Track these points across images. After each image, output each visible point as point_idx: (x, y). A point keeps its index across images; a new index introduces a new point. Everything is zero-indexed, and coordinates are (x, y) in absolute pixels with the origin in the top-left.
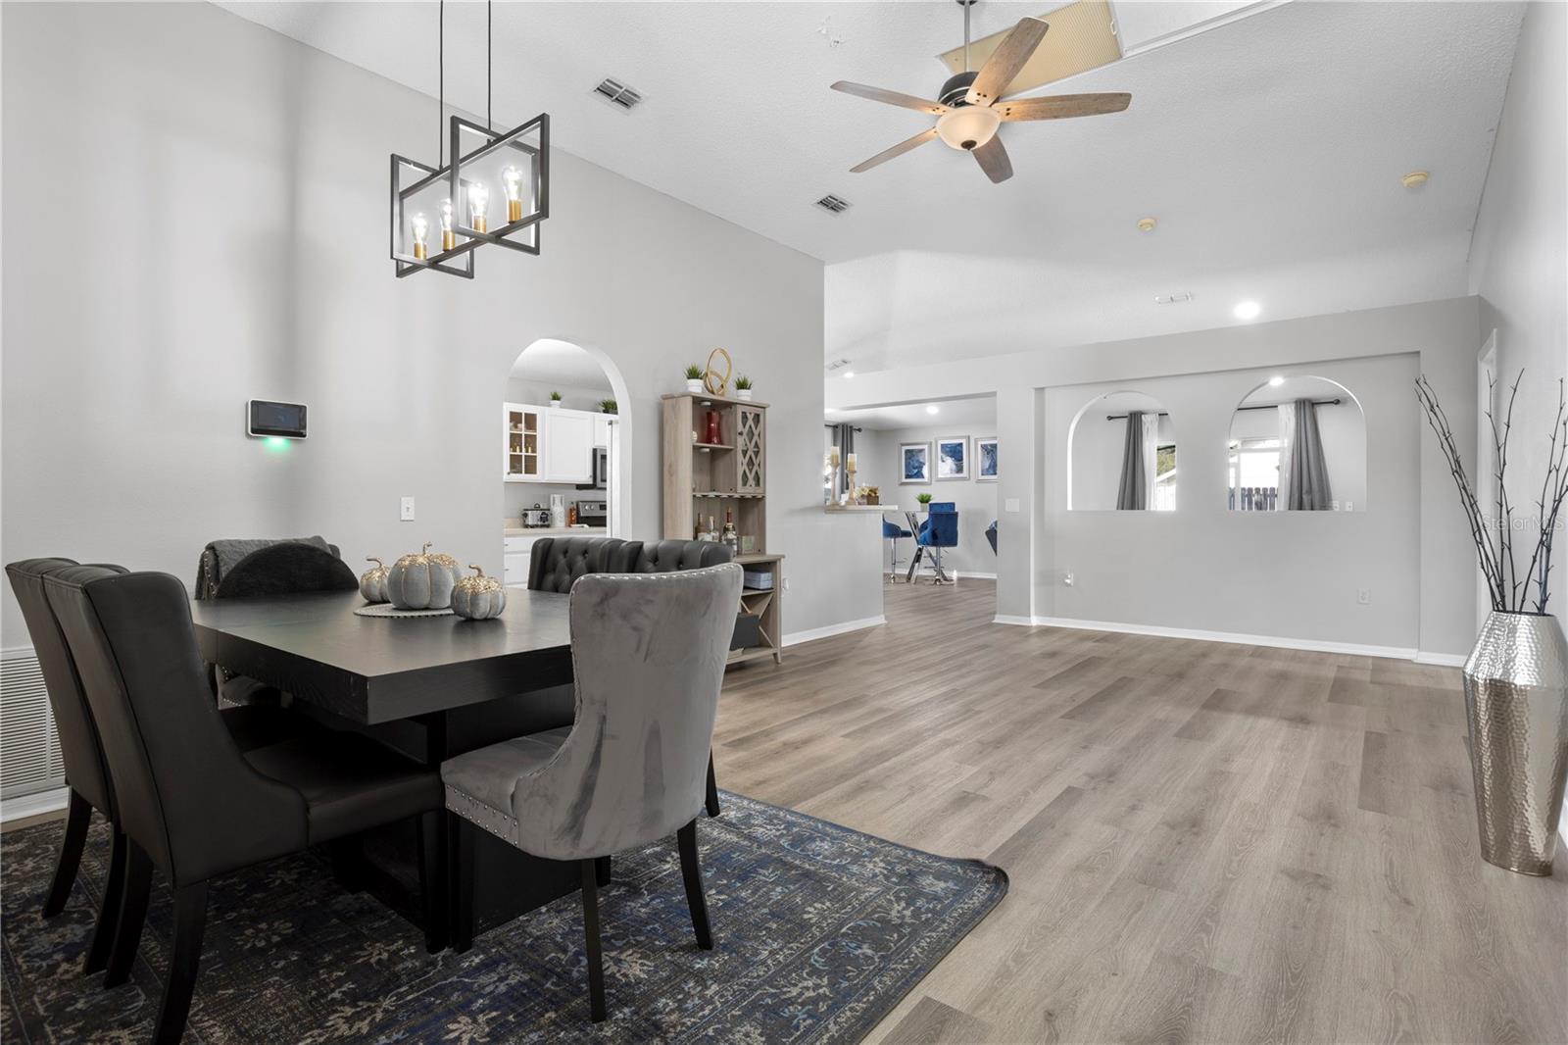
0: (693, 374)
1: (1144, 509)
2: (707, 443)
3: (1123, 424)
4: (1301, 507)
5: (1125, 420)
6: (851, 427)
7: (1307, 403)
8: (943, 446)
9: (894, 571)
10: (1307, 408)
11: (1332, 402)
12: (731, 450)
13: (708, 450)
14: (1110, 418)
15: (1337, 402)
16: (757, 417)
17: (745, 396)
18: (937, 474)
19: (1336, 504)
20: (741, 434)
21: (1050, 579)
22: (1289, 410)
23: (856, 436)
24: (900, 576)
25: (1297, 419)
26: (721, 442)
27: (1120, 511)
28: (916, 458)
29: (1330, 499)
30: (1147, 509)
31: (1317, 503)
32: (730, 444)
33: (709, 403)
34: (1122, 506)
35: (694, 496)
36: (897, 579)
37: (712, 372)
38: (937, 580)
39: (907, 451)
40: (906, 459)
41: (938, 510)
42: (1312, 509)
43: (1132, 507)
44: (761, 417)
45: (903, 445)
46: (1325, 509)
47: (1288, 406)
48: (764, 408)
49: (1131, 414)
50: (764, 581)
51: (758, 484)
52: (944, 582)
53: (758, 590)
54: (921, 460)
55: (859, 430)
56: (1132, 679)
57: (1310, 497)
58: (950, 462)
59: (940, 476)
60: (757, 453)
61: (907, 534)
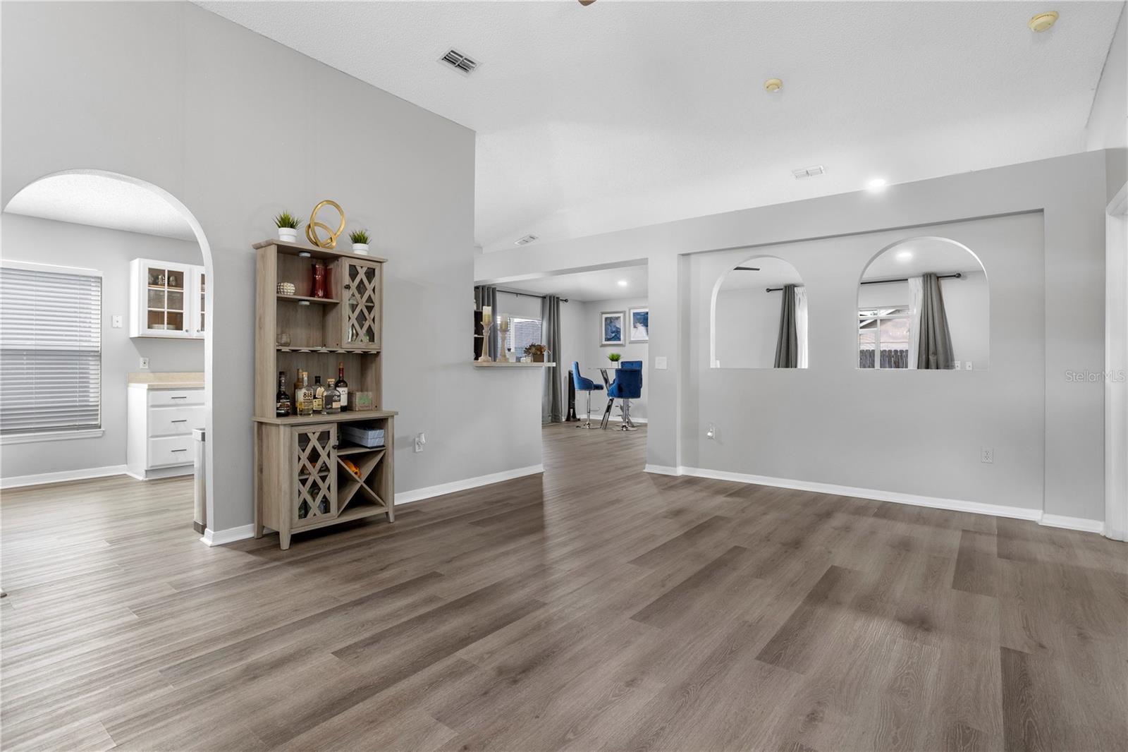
0: (286, 223)
1: (796, 367)
2: (310, 296)
3: (780, 294)
4: (927, 367)
5: (781, 293)
6: (558, 298)
7: (933, 278)
8: (635, 314)
9: (589, 416)
10: (933, 280)
11: (955, 276)
12: (337, 303)
13: (307, 303)
14: (769, 290)
15: (958, 276)
16: (371, 274)
17: (360, 250)
18: (630, 336)
19: (957, 363)
20: (348, 287)
21: (692, 431)
22: (918, 283)
23: (563, 307)
24: (595, 422)
25: (924, 290)
26: (327, 295)
27: (777, 369)
28: (613, 324)
29: (952, 360)
30: (799, 367)
31: (941, 363)
32: (337, 299)
33: (308, 255)
34: (778, 365)
35: (278, 350)
36: (591, 425)
37: (316, 224)
38: (624, 426)
39: (606, 319)
40: (606, 325)
41: (628, 367)
42: (937, 368)
43: (787, 366)
44: (377, 272)
45: (603, 313)
46: (948, 369)
47: (917, 279)
48: (381, 262)
49: (786, 287)
50: (373, 438)
51: (372, 339)
52: (629, 428)
53: (367, 447)
54: (618, 326)
55: (566, 301)
56: (745, 549)
57: (935, 358)
58: (641, 328)
59: (632, 339)
60: (370, 309)
61: (599, 387)
